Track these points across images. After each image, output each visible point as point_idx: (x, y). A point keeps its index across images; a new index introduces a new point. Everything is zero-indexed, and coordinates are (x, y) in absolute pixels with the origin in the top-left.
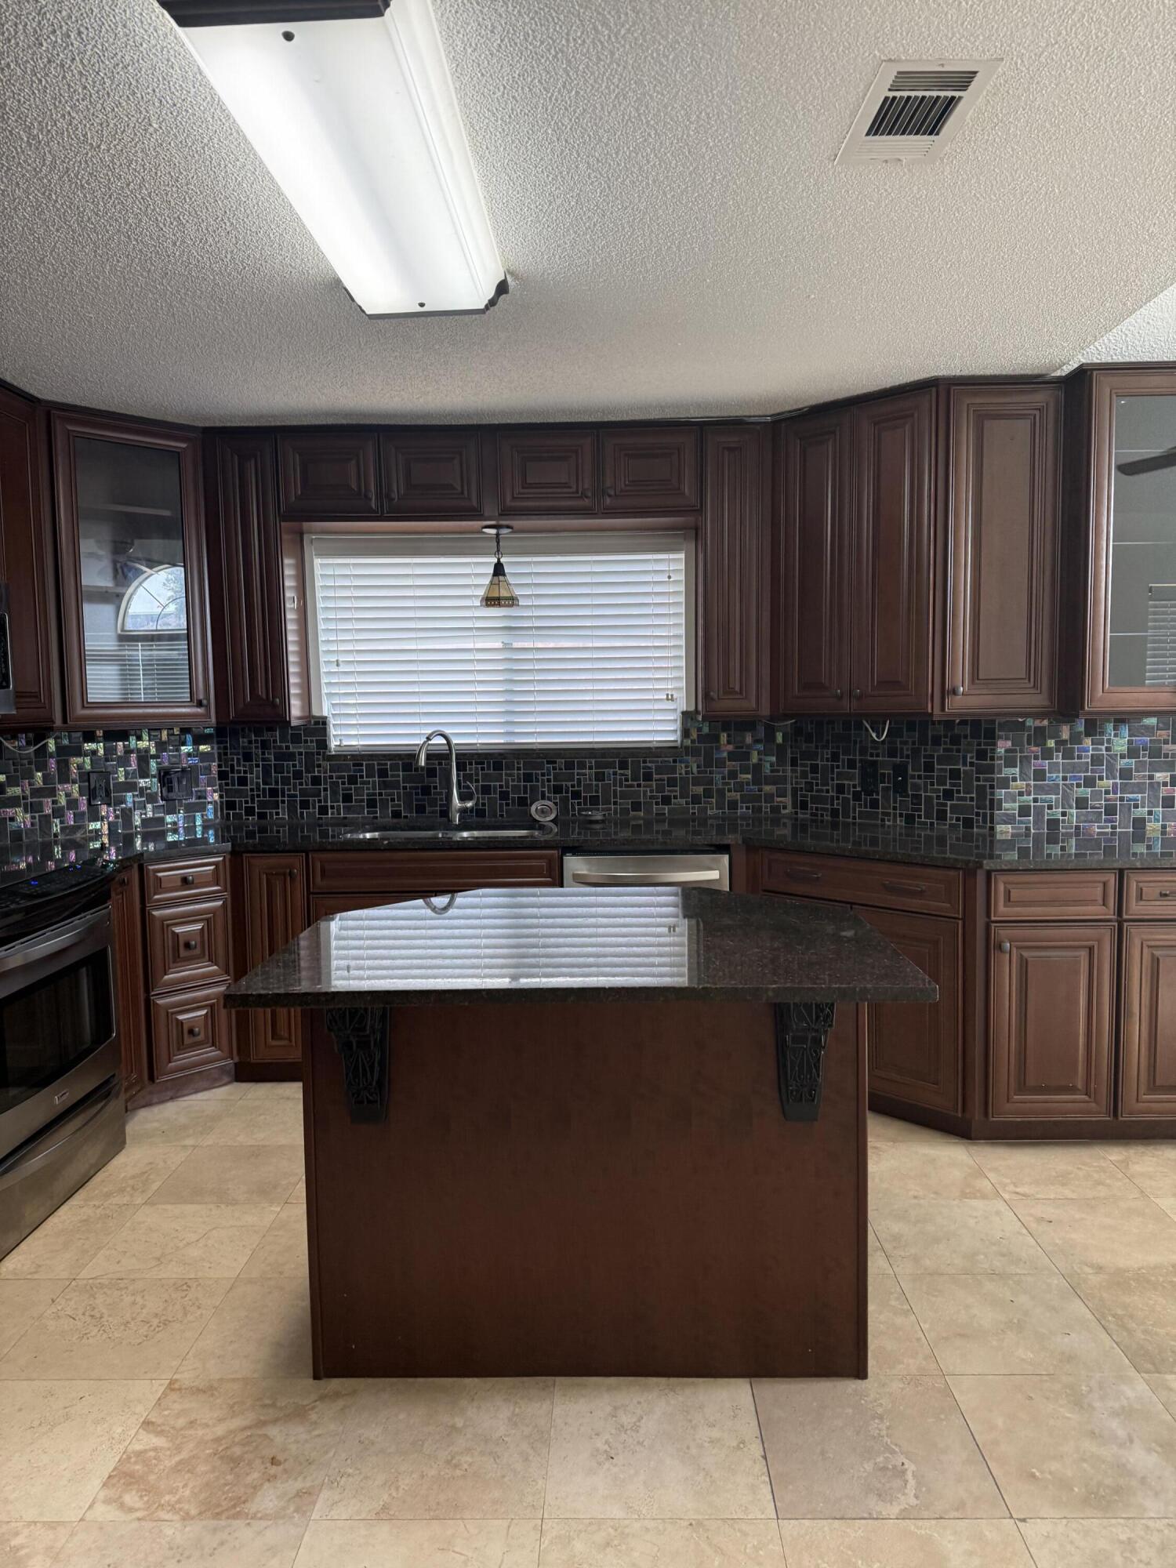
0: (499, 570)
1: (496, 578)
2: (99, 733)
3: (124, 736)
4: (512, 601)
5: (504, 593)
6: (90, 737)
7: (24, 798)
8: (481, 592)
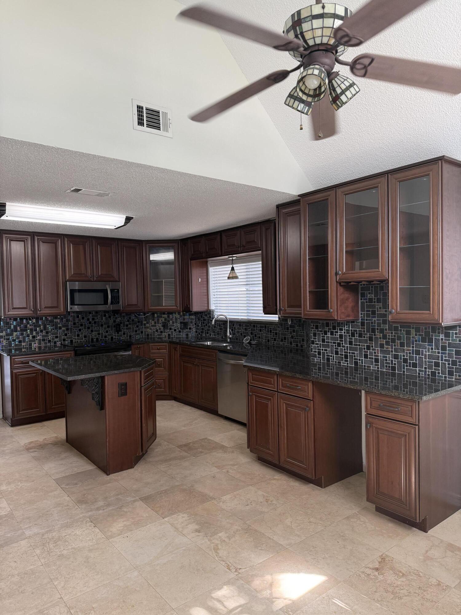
0: (233, 269)
1: (232, 271)
2: (166, 313)
3: (172, 313)
4: (236, 277)
5: (234, 275)
6: (164, 314)
7: (150, 327)
8: (228, 275)
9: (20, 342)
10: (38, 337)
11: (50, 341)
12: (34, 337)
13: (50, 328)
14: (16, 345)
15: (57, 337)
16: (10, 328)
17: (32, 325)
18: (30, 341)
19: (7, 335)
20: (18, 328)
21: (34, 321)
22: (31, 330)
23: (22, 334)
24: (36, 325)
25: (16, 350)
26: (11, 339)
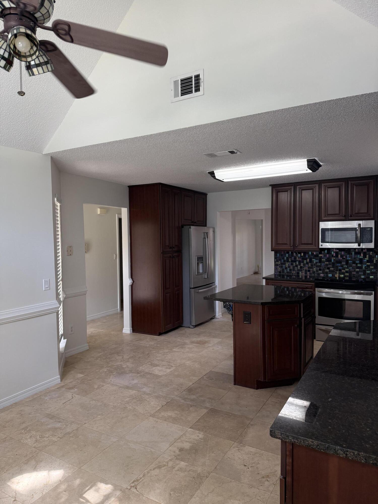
9: (290, 270)
10: (304, 268)
11: (314, 272)
12: (301, 267)
13: (315, 261)
14: (287, 272)
15: (320, 270)
16: (283, 258)
17: (300, 258)
18: (298, 270)
19: (282, 264)
20: (290, 260)
21: (302, 254)
22: (299, 262)
23: (292, 264)
24: (304, 258)
25: (287, 276)
26: (284, 268)
